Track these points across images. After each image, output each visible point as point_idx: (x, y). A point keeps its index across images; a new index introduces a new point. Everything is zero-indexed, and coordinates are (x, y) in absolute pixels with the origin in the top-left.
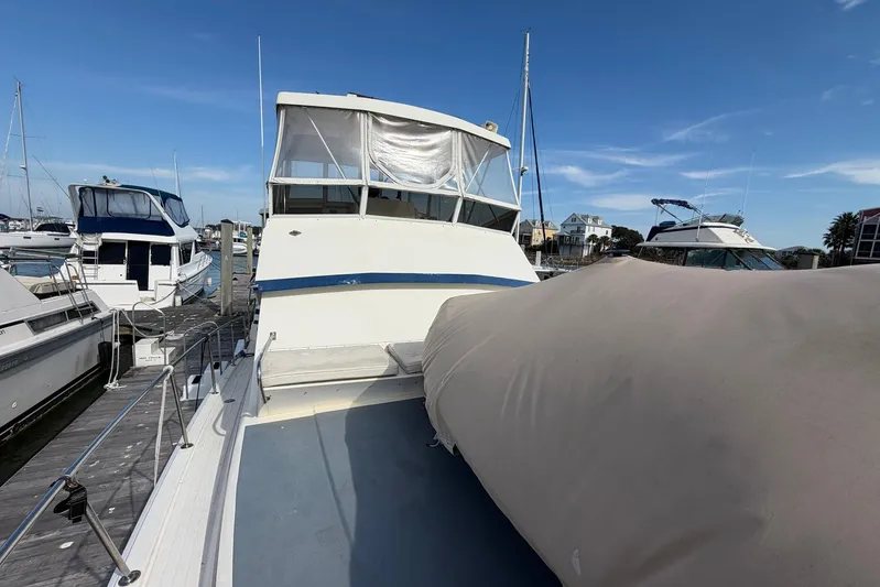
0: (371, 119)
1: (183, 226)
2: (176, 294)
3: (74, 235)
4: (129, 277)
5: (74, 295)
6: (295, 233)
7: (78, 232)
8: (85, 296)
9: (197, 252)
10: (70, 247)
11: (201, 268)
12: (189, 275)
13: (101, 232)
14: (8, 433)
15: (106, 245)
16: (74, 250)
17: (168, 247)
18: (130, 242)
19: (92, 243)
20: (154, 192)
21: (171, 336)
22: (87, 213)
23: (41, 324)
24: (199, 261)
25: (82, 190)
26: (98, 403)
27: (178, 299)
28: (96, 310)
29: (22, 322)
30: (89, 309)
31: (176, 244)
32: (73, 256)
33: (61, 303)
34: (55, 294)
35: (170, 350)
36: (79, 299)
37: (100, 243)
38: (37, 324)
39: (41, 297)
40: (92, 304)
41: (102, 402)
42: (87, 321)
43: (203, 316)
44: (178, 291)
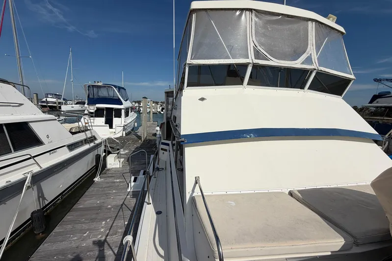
0: (253, 14)
1: (126, 101)
2: (123, 131)
3: (86, 105)
4: (106, 123)
5: (87, 132)
6: (202, 99)
7: (88, 104)
8: (91, 133)
9: (131, 112)
10: (85, 111)
11: (133, 119)
12: (128, 122)
13: (95, 104)
14: (59, 199)
15: (98, 109)
16: (86, 112)
17: (120, 110)
18: (106, 108)
19: (92, 109)
20: (115, 87)
21: (122, 152)
22: (91, 96)
23: (73, 147)
24: (133, 116)
25: (89, 86)
26: (91, 189)
27: (124, 133)
28: (95, 139)
29: (65, 146)
30: (93, 139)
31: (124, 109)
32: (86, 114)
33: (81, 137)
34: (79, 132)
35: (122, 160)
36: (89, 134)
37: (95, 109)
38: (71, 147)
39: (73, 133)
40: (94, 137)
41: (92, 189)
42: (92, 145)
43: (134, 142)
44: (124, 129)
